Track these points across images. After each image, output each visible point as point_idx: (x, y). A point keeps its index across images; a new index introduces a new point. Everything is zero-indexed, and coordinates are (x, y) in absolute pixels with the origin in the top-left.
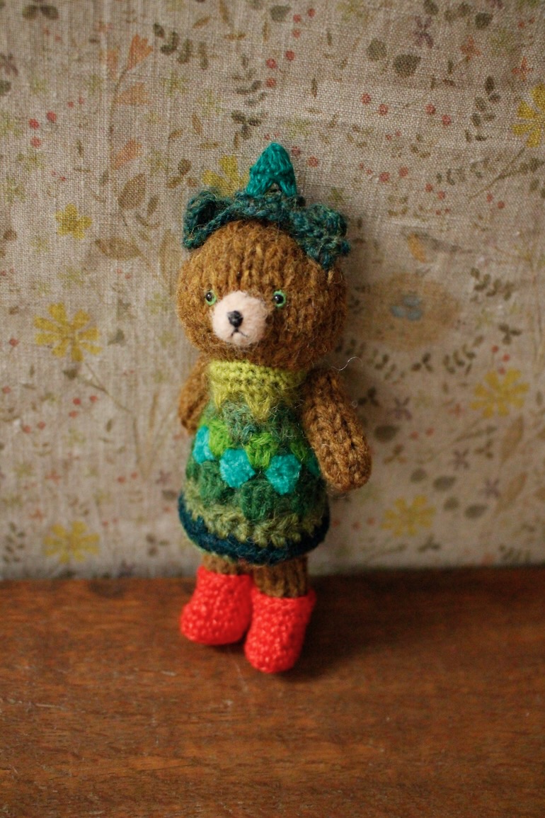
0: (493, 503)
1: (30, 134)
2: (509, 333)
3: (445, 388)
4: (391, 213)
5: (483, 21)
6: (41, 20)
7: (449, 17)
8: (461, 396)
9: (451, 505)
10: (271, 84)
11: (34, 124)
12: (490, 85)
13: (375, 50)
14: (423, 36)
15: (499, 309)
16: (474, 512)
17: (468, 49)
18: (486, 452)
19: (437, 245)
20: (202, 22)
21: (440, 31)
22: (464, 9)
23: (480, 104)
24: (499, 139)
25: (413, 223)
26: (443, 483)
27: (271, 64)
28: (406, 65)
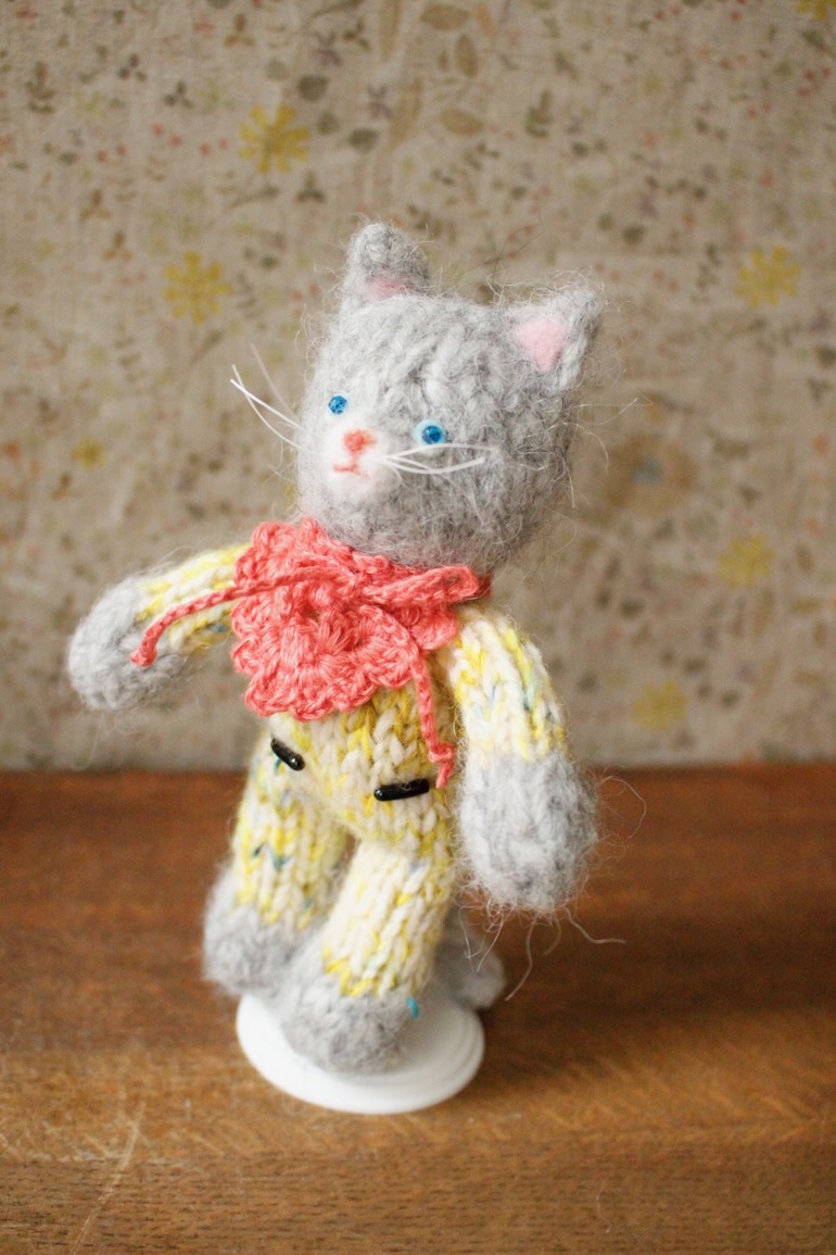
0: (747, 691)
1: (292, 306)
2: (749, 495)
3: (689, 557)
4: (627, 376)
5: (700, 194)
6: (311, 204)
7: (670, 191)
8: (708, 567)
9: (704, 692)
10: (513, 255)
11: (298, 296)
12: (711, 251)
13: (605, 223)
14: (647, 208)
15: (738, 471)
16: (729, 700)
17: (689, 219)
18: (737, 629)
19: (671, 407)
20: (451, 202)
21: (663, 203)
22: (682, 185)
23: (703, 269)
24: (724, 300)
25: (648, 385)
26: (694, 667)
27: (512, 238)
28: (633, 236)
